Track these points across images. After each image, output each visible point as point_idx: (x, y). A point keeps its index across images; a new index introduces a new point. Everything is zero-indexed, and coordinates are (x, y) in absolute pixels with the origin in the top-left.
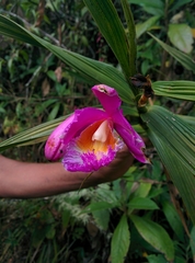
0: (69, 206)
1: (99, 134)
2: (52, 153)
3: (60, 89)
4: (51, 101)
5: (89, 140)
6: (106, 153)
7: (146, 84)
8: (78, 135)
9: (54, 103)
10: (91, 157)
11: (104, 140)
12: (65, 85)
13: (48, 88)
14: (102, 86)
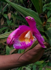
1: (28, 35)
2: (10, 42)
3: (9, 22)
4: (4, 28)
5: (23, 38)
6: (30, 42)
7: (44, 17)
8: (20, 35)
9: (6, 29)
10: (24, 43)
11: (29, 37)
12: (11, 21)
13: (3, 22)
14: (29, 17)
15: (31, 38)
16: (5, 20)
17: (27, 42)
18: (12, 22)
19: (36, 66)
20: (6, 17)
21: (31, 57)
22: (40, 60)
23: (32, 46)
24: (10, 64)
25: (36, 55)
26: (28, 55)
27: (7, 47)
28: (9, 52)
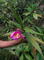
0: (11, 51)
1: (17, 35)
4: (7, 28)
10: (16, 38)
15: (19, 36)
16: (8, 24)
17: (17, 37)
18: (11, 25)
19: (22, 45)
20: (8, 23)
21: (19, 41)
22: (24, 43)
23: (19, 38)
24: (11, 45)
25: (21, 41)
26: (18, 41)
27: (9, 37)
28: (9, 40)
